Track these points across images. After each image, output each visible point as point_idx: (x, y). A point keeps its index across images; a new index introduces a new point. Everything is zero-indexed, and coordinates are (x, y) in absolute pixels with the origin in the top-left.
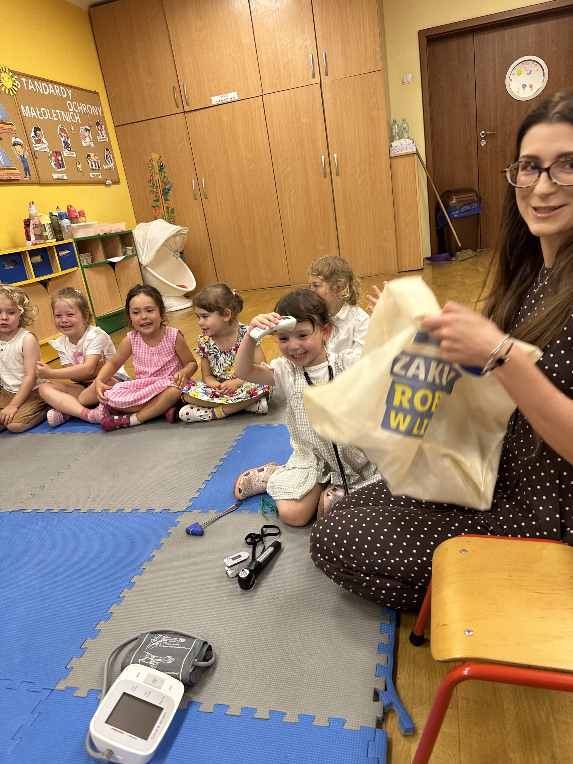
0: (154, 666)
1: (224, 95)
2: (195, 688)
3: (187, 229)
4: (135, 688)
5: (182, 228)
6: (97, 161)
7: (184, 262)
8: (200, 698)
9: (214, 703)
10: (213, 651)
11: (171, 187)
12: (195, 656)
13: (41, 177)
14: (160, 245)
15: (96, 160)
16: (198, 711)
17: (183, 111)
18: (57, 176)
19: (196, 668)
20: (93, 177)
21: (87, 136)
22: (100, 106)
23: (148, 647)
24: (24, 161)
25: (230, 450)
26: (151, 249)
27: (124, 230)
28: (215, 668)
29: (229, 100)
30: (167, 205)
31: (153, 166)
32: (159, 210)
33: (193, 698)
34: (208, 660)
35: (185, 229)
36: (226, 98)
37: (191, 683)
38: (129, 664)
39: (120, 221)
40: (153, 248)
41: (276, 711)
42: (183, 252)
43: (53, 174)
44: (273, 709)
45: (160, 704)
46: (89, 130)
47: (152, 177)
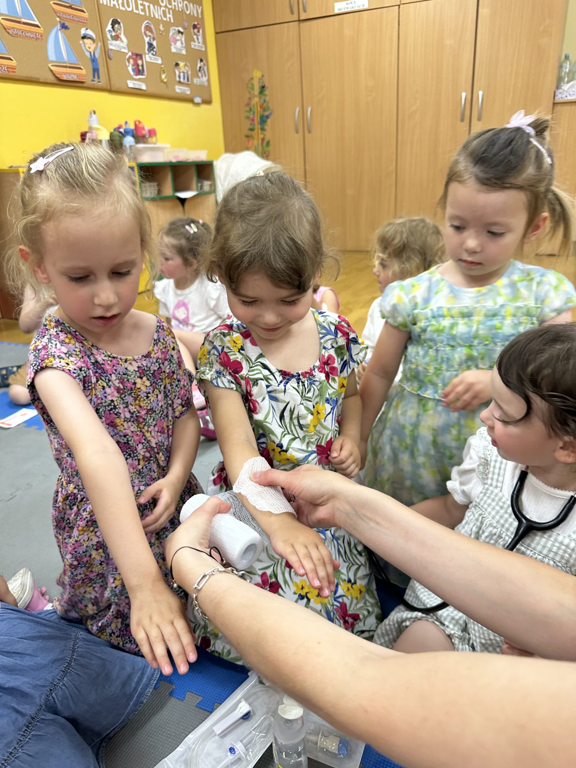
1: (351, 1)
6: (187, 73)
11: (270, 114)
13: (112, 82)
15: (185, 71)
17: (297, 19)
18: (134, 84)
20: (179, 91)
21: (178, 40)
22: (201, 4)
24: (94, 60)
27: (203, 160)
29: (357, 9)
30: (262, 136)
31: (253, 85)
32: (252, 141)
36: (353, 5)
39: (202, 148)
43: (128, 82)
46: (182, 33)
47: (250, 100)
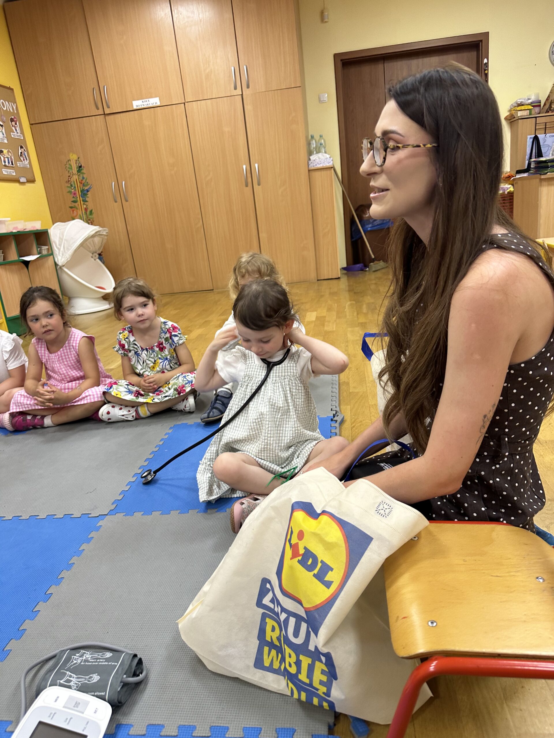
0: (75, 687)
1: (146, 100)
2: (124, 708)
3: (106, 230)
4: (54, 715)
5: (101, 229)
6: (11, 158)
7: (103, 263)
8: (130, 719)
9: (147, 724)
10: (144, 664)
11: (90, 188)
12: (124, 672)
14: (78, 245)
15: (9, 157)
16: (128, 734)
17: (103, 113)
19: (125, 685)
20: (6, 173)
22: (15, 102)
23: (68, 665)
25: (157, 449)
26: (68, 249)
27: (39, 229)
28: (146, 684)
29: (151, 105)
30: (85, 206)
31: (71, 166)
32: (77, 211)
33: (121, 720)
34: (138, 675)
35: (105, 230)
36: (148, 103)
37: (120, 702)
38: (46, 688)
39: (35, 220)
40: (70, 248)
41: (218, 726)
42: (102, 254)
44: (214, 725)
45: (83, 731)
46: (2, 126)
47: (70, 177)
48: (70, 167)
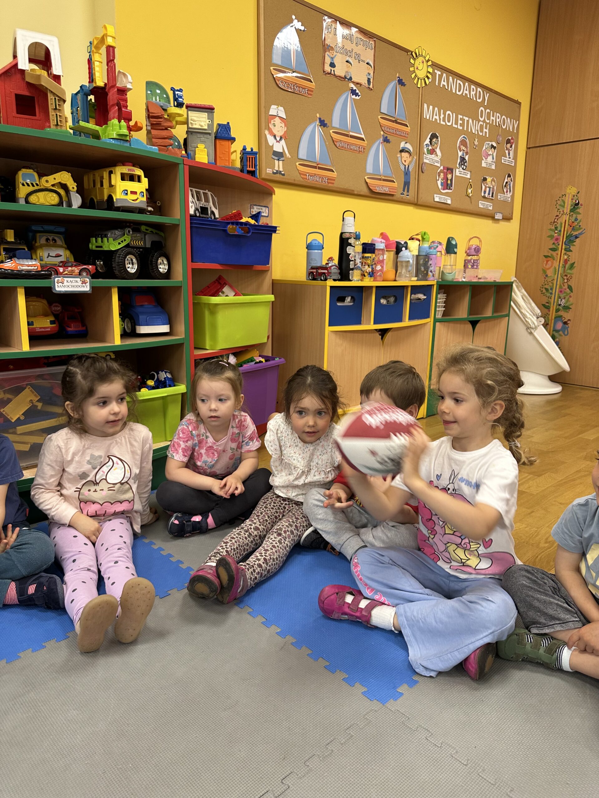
11: (580, 234)
13: (420, 195)
18: (440, 198)
20: (482, 206)
21: (490, 155)
22: (518, 119)
30: (566, 257)
32: (552, 263)
42: (568, 322)
43: (435, 195)
47: (557, 218)
48: (563, 204)
